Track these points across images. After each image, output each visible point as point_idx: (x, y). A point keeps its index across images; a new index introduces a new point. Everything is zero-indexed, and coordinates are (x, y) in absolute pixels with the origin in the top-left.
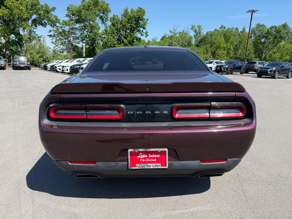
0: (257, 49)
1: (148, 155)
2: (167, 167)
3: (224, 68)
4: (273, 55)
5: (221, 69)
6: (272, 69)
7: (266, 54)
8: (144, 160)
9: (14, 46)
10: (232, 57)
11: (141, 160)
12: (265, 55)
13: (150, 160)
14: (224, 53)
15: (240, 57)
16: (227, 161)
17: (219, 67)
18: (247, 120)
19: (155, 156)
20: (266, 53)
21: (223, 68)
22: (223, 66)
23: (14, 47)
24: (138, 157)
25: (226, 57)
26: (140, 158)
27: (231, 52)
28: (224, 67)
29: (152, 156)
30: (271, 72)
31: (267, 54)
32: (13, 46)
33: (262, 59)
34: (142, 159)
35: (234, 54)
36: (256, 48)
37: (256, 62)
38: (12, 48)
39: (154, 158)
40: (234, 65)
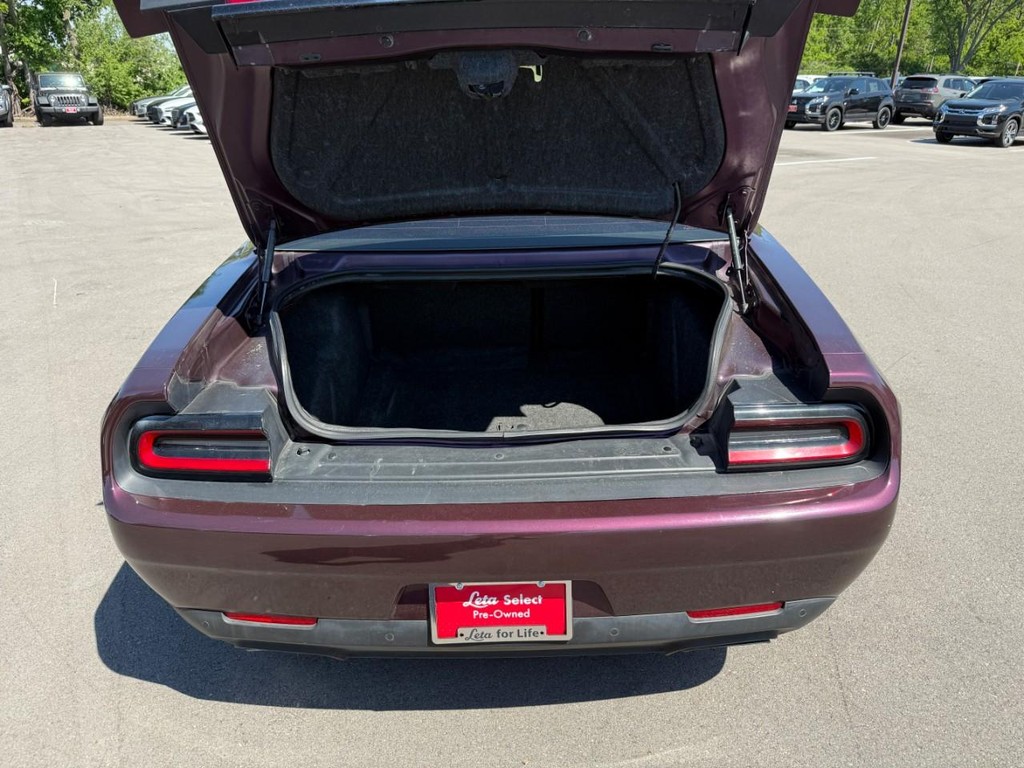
0: (943, 18)
1: (501, 599)
2: (569, 636)
3: (813, 108)
4: (1002, 41)
5: (801, 111)
6: (993, 110)
7: (978, 40)
8: (485, 615)
9: (33, 34)
10: (845, 53)
11: (475, 613)
12: (974, 41)
13: (507, 615)
14: (818, 38)
15: (876, 51)
16: (783, 607)
17: (795, 102)
18: (864, 471)
19: (527, 601)
20: (977, 34)
21: (808, 106)
22: (809, 99)
23: (32, 38)
24: (466, 604)
25: (824, 55)
26: (471, 609)
27: (845, 32)
28: (814, 101)
29: (515, 601)
30: (990, 123)
31: (982, 39)
32: (27, 32)
33: (962, 60)
34: (481, 610)
35: (854, 39)
36: (939, 13)
37: (936, 77)
38: (26, 41)
39: (522, 608)
40: (851, 93)
